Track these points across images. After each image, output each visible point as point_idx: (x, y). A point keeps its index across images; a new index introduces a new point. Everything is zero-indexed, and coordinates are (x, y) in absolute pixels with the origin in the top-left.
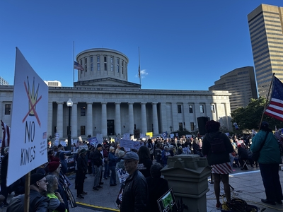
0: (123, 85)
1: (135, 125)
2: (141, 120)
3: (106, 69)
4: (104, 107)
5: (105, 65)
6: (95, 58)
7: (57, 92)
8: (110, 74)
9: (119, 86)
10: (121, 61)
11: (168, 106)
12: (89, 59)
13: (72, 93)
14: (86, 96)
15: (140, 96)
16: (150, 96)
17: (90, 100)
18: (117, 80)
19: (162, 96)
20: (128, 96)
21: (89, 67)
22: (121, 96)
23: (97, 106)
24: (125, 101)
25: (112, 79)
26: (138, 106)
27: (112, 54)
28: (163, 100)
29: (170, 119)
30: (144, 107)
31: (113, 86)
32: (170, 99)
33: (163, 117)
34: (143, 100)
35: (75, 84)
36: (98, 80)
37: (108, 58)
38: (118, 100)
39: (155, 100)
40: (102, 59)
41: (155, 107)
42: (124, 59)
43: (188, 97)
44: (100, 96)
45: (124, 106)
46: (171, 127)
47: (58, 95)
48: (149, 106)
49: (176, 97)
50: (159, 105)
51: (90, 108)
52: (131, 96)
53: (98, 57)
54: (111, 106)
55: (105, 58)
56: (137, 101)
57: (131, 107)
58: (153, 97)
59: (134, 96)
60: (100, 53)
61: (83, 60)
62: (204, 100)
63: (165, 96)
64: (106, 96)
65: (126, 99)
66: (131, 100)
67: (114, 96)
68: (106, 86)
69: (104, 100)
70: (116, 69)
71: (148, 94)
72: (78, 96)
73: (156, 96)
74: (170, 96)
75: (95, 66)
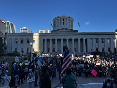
0: (70, 31)
1: (75, 48)
2: (78, 46)
3: (64, 24)
4: (62, 41)
5: (64, 23)
6: (59, 20)
7: (44, 35)
8: (65, 27)
9: (68, 32)
10: (70, 20)
11: (91, 40)
12: (57, 21)
13: (50, 35)
14: (55, 36)
15: (77, 36)
16: (82, 36)
17: (56, 38)
18: (67, 29)
19: (88, 35)
20: (72, 36)
21: (57, 24)
22: (69, 36)
23: (59, 40)
24: (71, 38)
25: (65, 29)
26: (76, 40)
27: (67, 18)
28: (88, 37)
29: (92, 46)
30: (79, 41)
31: (66, 32)
32: (92, 37)
33: (88, 45)
34: (79, 37)
35: (51, 31)
36: (60, 30)
37: (65, 20)
38: (67, 38)
39: (84, 37)
40: (62, 20)
41: (84, 41)
42: (72, 19)
43: (101, 36)
44: (60, 36)
45: (70, 40)
46: (92, 50)
47: (45, 36)
48: (82, 40)
49: (95, 36)
50: (86, 40)
51: (56, 41)
52: (73, 36)
56: (76, 38)
57: (73, 40)
58: (83, 36)
59: (75, 36)
60: (61, 18)
61: (55, 21)
62: (110, 37)
63: (90, 35)
64: (63, 36)
65: (71, 37)
66: (73, 38)
67: (66, 36)
68: (63, 32)
69: (62, 38)
70: (68, 24)
71: (81, 35)
72: (52, 36)
73: (85, 35)
74: (92, 35)
75: (59, 23)
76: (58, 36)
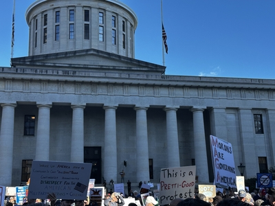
0: (123, 66)
1: (151, 160)
2: (164, 148)
3: (88, 36)
4: (78, 115)
5: (87, 28)
9: (114, 69)
10: (121, 20)
11: (232, 117)
12: (51, 16)
15: (164, 92)
17: (45, 97)
18: (109, 56)
19: (215, 92)
20: (134, 91)
21: (50, 32)
22: (119, 91)
24: (129, 101)
25: (99, 53)
26: (157, 114)
28: (219, 101)
30: (172, 118)
31: (101, 69)
32: (235, 100)
34: (171, 100)
35: (15, 61)
36: (66, 55)
37: (94, 14)
38: (111, 99)
40: (80, 13)
41: (199, 119)
42: (128, 17)
44: (70, 89)
45: (126, 113)
48: (185, 115)
49: (250, 95)
50: (208, 113)
51: (44, 116)
53: (72, 11)
54: (95, 113)
56: (156, 102)
57: (142, 117)
59: (149, 91)
61: (40, 18)
63: (223, 93)
64: (84, 89)
66: (142, 100)
68: (86, 68)
69: (77, 98)
70: (110, 35)
71: (183, 87)
72: (19, 87)
73: (201, 91)
74: (234, 93)
75: (64, 29)
76: (54, 88)
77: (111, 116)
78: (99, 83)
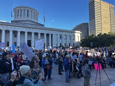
0: (36, 24)
3: (28, 16)
4: (26, 34)
5: (28, 14)
6: (23, 11)
8: (30, 19)
9: (34, 25)
10: (35, 13)
11: (56, 36)
12: (20, 11)
13: (10, 25)
15: (44, 30)
17: (19, 30)
18: (33, 22)
19: (53, 31)
20: (38, 30)
21: (19, 14)
22: (35, 29)
23: (22, 33)
24: (37, 32)
25: (30, 21)
26: (42, 34)
27: (32, 10)
28: (54, 33)
29: (56, 41)
30: (45, 35)
31: (31, 24)
32: (57, 33)
33: (54, 40)
34: (45, 32)
35: (12, 21)
36: (23, 21)
37: (29, 11)
38: (33, 31)
39: (50, 33)
40: (26, 11)
41: (50, 36)
42: (37, 13)
43: (64, 32)
44: (24, 28)
45: (36, 34)
46: (57, 45)
47: (3, 26)
48: (48, 35)
49: (60, 32)
50: (52, 35)
51: (19, 34)
52: (39, 30)
53: (24, 10)
54: (30, 34)
55: (28, 11)
56: (42, 32)
57: (39, 35)
58: (50, 31)
59: (41, 30)
60: (25, 8)
61: (17, 11)
62: (71, 34)
63: (55, 31)
64: (27, 29)
66: (40, 32)
68: (28, 24)
69: (26, 30)
70: (33, 17)
71: (48, 30)
72: (13, 27)
73: (51, 31)
74: (57, 31)
75: (22, 14)
76: (21, 28)
77: (33, 34)
78: (31, 28)
